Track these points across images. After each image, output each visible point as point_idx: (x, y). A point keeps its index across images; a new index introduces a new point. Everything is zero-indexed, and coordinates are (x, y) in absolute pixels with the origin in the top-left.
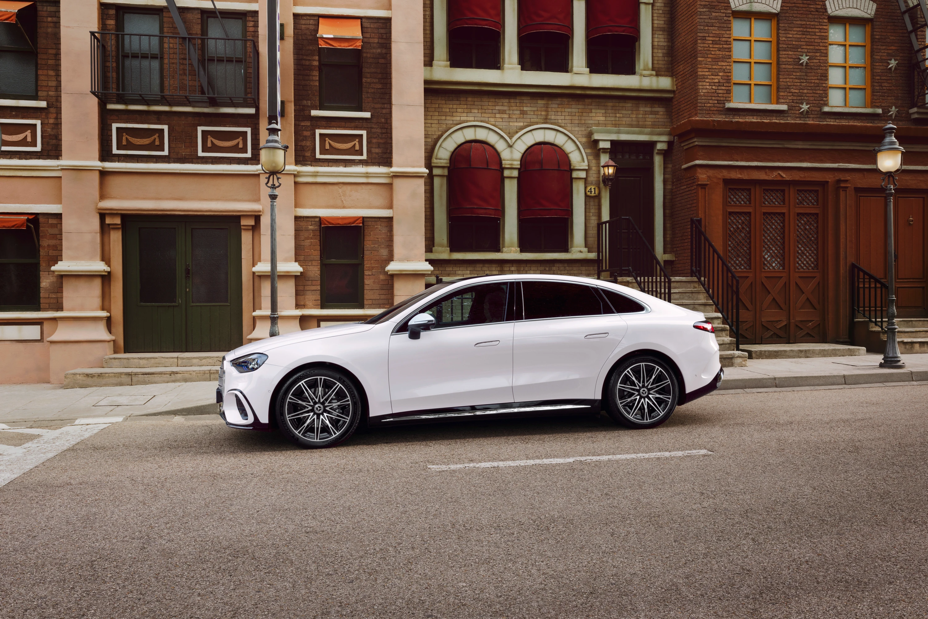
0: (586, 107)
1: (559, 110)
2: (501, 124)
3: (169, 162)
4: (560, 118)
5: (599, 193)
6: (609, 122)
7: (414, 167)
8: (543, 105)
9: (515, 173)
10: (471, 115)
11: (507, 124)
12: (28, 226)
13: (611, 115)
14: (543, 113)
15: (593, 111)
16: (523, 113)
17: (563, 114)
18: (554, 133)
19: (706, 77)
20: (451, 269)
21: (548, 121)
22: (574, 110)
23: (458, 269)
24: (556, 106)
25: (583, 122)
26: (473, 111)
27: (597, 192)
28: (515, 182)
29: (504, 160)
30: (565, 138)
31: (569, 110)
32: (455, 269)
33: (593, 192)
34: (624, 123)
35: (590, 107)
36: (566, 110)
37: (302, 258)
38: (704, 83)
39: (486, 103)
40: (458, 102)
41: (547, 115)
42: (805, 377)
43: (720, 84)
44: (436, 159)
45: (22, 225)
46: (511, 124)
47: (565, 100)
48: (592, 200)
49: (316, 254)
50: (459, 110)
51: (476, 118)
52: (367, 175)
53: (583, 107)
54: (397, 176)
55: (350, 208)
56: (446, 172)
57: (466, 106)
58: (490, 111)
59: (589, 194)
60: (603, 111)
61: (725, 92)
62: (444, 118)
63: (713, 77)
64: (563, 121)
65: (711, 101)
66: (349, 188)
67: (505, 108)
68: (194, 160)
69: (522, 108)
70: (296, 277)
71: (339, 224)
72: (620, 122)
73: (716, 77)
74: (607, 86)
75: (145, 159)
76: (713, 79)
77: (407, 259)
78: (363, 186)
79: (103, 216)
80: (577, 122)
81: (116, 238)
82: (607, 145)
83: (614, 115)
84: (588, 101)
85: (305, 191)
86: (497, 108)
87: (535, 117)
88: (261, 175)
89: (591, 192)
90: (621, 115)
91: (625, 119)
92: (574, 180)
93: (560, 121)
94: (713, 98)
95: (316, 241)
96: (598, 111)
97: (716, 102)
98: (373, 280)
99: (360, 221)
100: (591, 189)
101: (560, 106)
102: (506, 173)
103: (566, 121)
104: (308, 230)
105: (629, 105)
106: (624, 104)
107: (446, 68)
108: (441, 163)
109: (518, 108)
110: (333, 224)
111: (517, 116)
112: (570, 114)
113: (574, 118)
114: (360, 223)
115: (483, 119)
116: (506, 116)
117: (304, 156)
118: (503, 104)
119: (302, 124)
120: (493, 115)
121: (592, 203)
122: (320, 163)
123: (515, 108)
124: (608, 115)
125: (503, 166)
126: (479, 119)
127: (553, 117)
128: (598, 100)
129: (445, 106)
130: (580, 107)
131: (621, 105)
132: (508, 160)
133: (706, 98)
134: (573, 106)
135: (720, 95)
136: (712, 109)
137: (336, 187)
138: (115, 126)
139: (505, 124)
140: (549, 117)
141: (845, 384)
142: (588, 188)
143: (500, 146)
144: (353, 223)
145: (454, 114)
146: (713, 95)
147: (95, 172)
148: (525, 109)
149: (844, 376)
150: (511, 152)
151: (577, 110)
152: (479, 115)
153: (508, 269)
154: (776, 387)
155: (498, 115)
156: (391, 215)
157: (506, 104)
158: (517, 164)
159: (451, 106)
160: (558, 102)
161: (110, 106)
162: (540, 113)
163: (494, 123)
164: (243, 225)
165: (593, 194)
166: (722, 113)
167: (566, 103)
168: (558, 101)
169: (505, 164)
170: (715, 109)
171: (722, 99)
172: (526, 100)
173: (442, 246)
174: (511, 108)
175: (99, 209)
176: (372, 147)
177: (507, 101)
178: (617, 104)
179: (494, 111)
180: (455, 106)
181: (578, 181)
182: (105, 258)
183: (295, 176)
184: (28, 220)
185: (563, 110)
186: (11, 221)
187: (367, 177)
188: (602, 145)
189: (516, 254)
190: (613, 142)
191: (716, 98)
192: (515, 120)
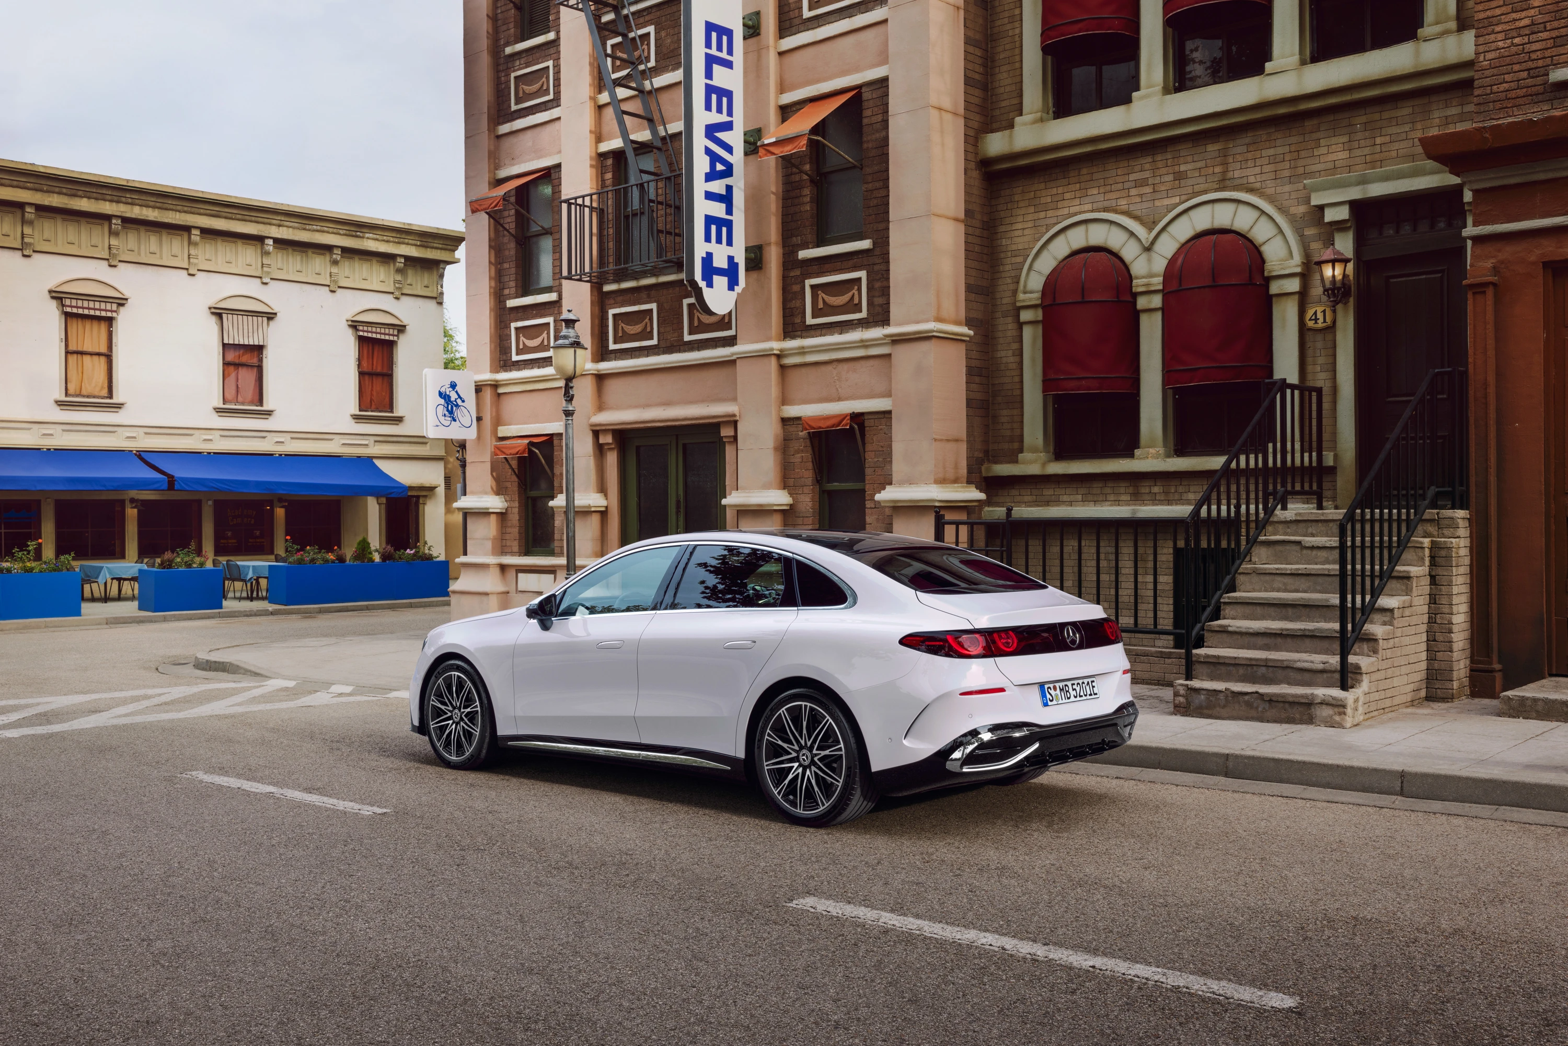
0: (1307, 137)
1: (1250, 155)
2: (1139, 206)
3: (658, 354)
4: (1251, 174)
5: (1334, 322)
6: (1358, 160)
7: (918, 322)
8: (1217, 154)
9: (1156, 301)
10: (1087, 200)
11: (1150, 204)
12: (530, 452)
13: (1363, 143)
14: (1218, 169)
15: (1323, 142)
16: (1180, 177)
17: (1258, 162)
18: (1230, 207)
19: (1494, 20)
20: (1050, 492)
21: (1228, 183)
22: (1280, 150)
23: (1063, 491)
24: (1244, 149)
25: (1301, 170)
26: (1090, 192)
27: (1329, 319)
28: (1158, 317)
29: (1137, 278)
30: (1255, 214)
31: (1271, 152)
32: (1058, 491)
33: (1321, 320)
34: (1394, 154)
35: (1315, 136)
36: (1264, 153)
37: (791, 482)
38: (1492, 37)
39: (1113, 173)
40: (1065, 181)
41: (1224, 172)
42: (1298, 762)
43: (1535, 29)
44: (1025, 293)
45: (524, 452)
46: (1157, 203)
47: (1262, 133)
48: (1319, 337)
49: (807, 474)
50: (1067, 196)
51: (1095, 205)
52: (864, 344)
53: (1301, 139)
54: (897, 340)
55: (846, 399)
56: (1039, 315)
57: (1078, 185)
58: (1120, 186)
59: (1311, 324)
60: (1345, 139)
61: (1550, 43)
62: (1042, 215)
63: (1514, 16)
64: (1259, 178)
65: (1508, 78)
66: (845, 366)
67: (1147, 174)
68: (682, 348)
69: (1176, 168)
70: (783, 512)
71: (820, 428)
72: (1383, 155)
73: (1524, 14)
74: (1337, 85)
75: (637, 353)
76: (1515, 20)
77: (910, 481)
78: (863, 362)
79: (596, 434)
80: (1287, 173)
81: (612, 459)
82: (1343, 213)
83: (1369, 142)
84: (1309, 124)
85: (795, 377)
86: (1133, 177)
87: (1202, 180)
88: (738, 361)
89: (1316, 320)
90: (1387, 139)
91: (1396, 146)
92: (1274, 300)
93: (1252, 179)
94: (1516, 67)
95: (808, 455)
96: (1334, 140)
97: (1524, 74)
98: (876, 517)
99: (847, 421)
100: (1315, 313)
101: (1251, 148)
102: (1142, 303)
103: (1264, 177)
104: (797, 439)
105: (1405, 111)
106: (1394, 113)
107: (1034, 126)
108: (1030, 299)
109: (1171, 170)
110: (814, 429)
111: (1168, 186)
112: (1273, 160)
113: (1281, 166)
114: (846, 425)
115: (1107, 204)
116: (1148, 190)
117: (793, 324)
118: (1142, 169)
119: (792, 274)
120: (1124, 193)
121: (1319, 345)
122: (812, 332)
123: (1164, 171)
124: (1356, 144)
125: (1134, 290)
126: (1100, 205)
127: (1237, 174)
128: (1331, 118)
129: (1044, 193)
130: (1293, 140)
131: (1386, 115)
132: (1143, 277)
133: (1495, 71)
134: (1278, 142)
135: (1534, 56)
136: (1512, 94)
137: (829, 368)
138: (611, 312)
139: (1145, 205)
140: (1230, 175)
141: (1402, 793)
142: (1310, 313)
143: (1129, 252)
144: (838, 425)
145: (1060, 205)
146: (1515, 59)
147: (587, 377)
148: (1183, 168)
149: (1402, 775)
150: (1149, 260)
151: (1287, 149)
152: (1101, 197)
153: (1147, 491)
154: (1226, 775)
155: (1133, 192)
156: (888, 408)
157: (1147, 166)
158: (1157, 282)
159: (1054, 191)
160: (1247, 140)
161: (608, 288)
162: (1210, 170)
163: (1125, 208)
164: (725, 437)
165: (1320, 324)
166: (1540, 97)
167: (1264, 137)
168: (1247, 138)
169: (1138, 285)
170: (1521, 92)
171: (1540, 63)
172: (1184, 149)
173: (1034, 450)
174: (1158, 172)
175: (592, 425)
176: (874, 297)
177: (1149, 159)
178: (1377, 116)
179: (1127, 185)
180: (1060, 190)
181: (1284, 299)
182: (602, 489)
183: (779, 357)
184: (531, 444)
185: (1258, 154)
186: (515, 447)
187: (866, 347)
188: (1330, 215)
189: (1155, 461)
190: (1354, 205)
191: (1524, 66)
192: (1164, 194)
